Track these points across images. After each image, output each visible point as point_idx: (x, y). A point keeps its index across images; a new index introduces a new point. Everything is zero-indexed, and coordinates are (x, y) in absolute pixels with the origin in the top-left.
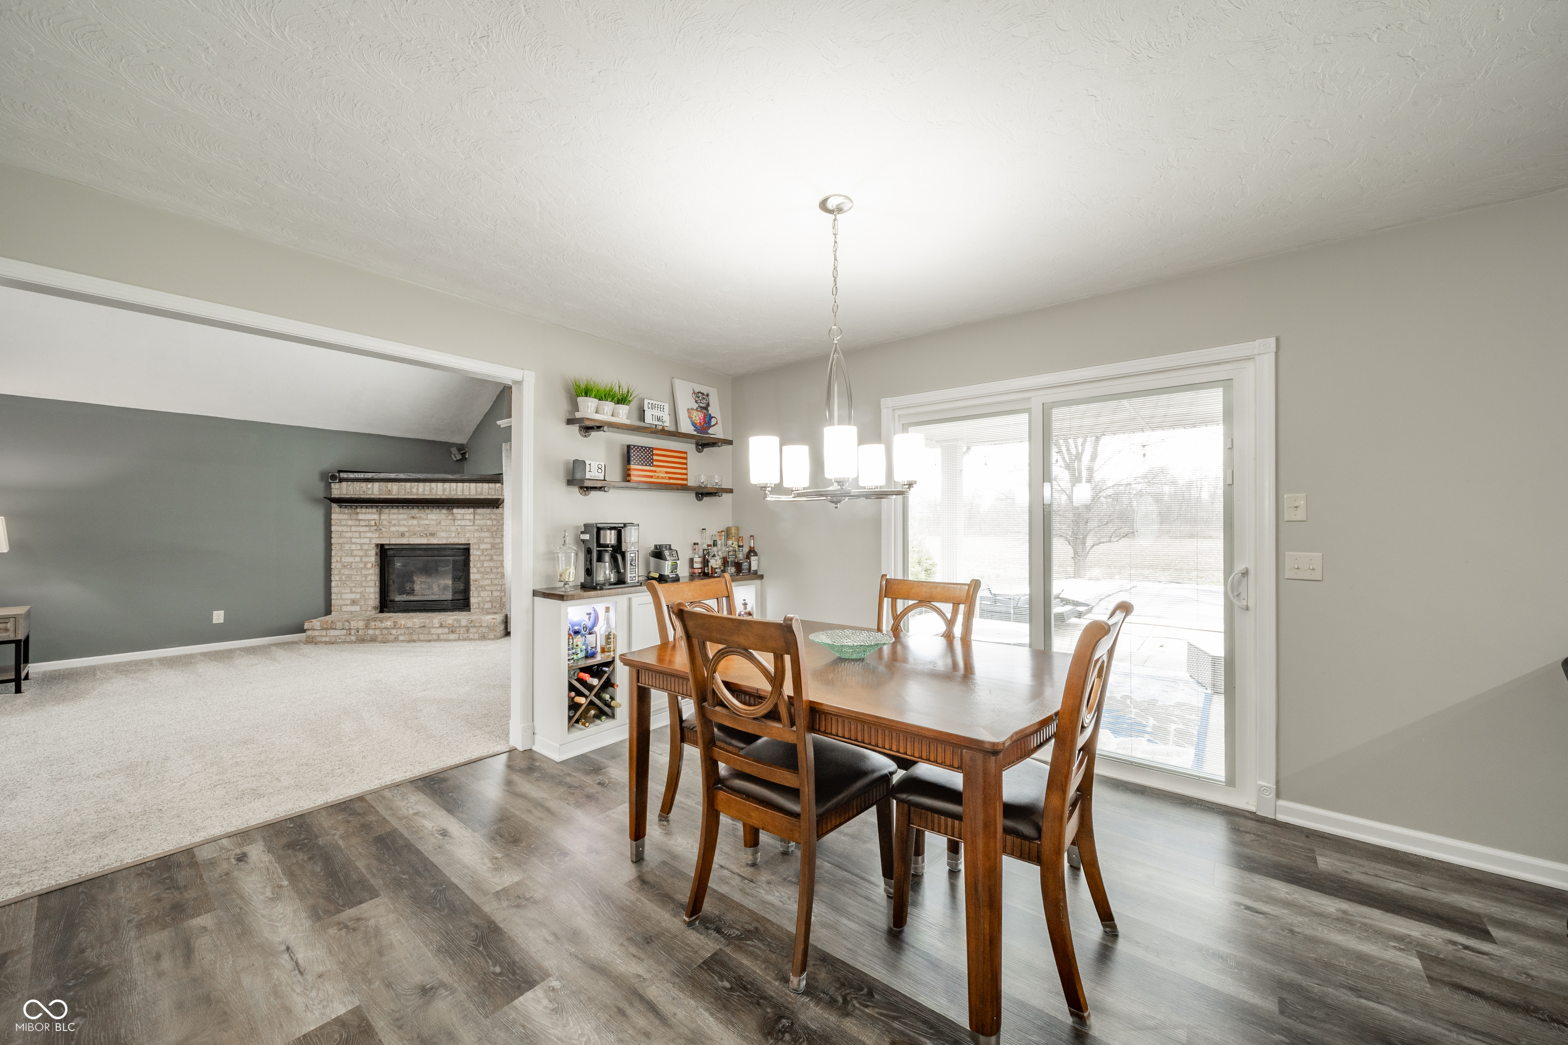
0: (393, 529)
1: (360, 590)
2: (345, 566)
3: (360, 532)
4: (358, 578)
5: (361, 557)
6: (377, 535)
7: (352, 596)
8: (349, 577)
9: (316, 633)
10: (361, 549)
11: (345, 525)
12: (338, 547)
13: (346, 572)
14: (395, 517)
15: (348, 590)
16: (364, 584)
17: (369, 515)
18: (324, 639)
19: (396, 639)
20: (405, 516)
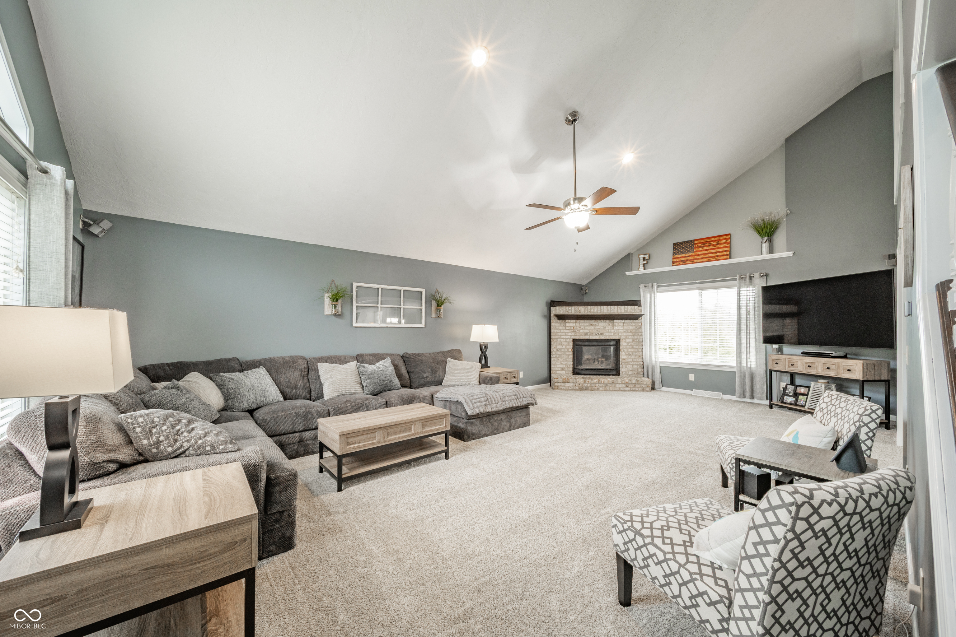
0: (582, 331)
1: (565, 363)
2: (558, 350)
3: (565, 333)
4: (565, 356)
5: (566, 345)
6: (574, 334)
7: (561, 366)
8: (560, 356)
9: (559, 384)
10: (566, 341)
11: (558, 329)
12: (555, 340)
13: (559, 353)
14: (582, 324)
15: (559, 363)
16: (567, 360)
17: (570, 324)
18: (563, 388)
19: (598, 389)
20: (588, 324)
